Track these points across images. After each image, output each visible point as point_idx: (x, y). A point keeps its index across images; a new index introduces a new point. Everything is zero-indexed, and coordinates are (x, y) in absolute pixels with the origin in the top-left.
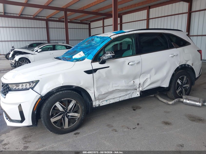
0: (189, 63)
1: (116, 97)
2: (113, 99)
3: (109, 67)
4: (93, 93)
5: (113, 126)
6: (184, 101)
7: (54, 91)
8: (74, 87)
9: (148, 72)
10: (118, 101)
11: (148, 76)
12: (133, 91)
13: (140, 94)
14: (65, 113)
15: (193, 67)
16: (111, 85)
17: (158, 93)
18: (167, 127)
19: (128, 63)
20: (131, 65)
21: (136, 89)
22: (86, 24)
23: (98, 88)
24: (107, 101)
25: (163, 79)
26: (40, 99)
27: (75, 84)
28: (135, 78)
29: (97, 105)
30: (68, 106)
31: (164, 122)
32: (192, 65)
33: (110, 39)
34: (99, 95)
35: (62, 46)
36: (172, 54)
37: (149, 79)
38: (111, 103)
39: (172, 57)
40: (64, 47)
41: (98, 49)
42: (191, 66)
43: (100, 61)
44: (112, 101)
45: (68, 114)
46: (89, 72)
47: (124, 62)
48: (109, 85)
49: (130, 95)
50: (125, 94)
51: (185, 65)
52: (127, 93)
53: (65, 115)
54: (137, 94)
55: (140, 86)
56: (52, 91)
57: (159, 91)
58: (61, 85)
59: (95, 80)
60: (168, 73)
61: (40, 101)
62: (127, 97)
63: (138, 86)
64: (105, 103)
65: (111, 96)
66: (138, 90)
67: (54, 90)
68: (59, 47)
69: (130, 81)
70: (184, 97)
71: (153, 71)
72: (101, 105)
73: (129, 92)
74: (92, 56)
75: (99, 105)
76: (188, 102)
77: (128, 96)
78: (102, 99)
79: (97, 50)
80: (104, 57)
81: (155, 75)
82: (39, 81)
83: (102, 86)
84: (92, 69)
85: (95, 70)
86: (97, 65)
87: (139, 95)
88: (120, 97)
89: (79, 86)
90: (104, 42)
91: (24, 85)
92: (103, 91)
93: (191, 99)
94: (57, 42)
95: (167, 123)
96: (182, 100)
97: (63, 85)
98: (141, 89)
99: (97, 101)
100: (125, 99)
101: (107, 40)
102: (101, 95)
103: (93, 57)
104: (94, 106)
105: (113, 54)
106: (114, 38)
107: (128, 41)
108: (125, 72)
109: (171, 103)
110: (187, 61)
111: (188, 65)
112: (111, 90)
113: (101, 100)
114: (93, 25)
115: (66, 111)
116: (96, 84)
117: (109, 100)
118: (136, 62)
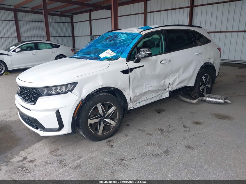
0: (211, 61)
1: (148, 98)
2: (146, 100)
3: (143, 66)
4: (129, 95)
5: (145, 130)
6: (207, 99)
7: (94, 94)
8: (113, 88)
9: (177, 71)
10: (150, 102)
11: (177, 75)
12: (162, 92)
13: (169, 94)
14: (102, 118)
15: (214, 65)
16: (145, 86)
17: (182, 93)
18: (198, 126)
19: (160, 62)
20: (163, 63)
21: (166, 90)
22: (68, 16)
23: (133, 90)
24: (140, 103)
25: (190, 78)
26: (81, 103)
27: (113, 85)
28: (166, 77)
29: (131, 108)
30: (108, 111)
31: (195, 122)
32: (214, 63)
33: (141, 36)
34: (134, 96)
35: (47, 44)
36: (197, 52)
37: (178, 79)
38: (144, 104)
39: (197, 55)
40: (48, 46)
41: (131, 46)
42: (212, 64)
43: (135, 60)
44: (145, 103)
45: (105, 119)
46: (125, 72)
47: (157, 60)
48: (142, 86)
49: (160, 96)
50: (156, 95)
51: (208, 63)
52: (157, 94)
53: (102, 120)
54: (166, 95)
55: (170, 86)
56: (92, 93)
57: (182, 92)
58: (101, 87)
59: (131, 80)
60: (194, 72)
61: (81, 105)
62: (157, 99)
63: (167, 86)
64: (138, 105)
65: (143, 98)
66: (167, 90)
67: (94, 92)
68: (43, 46)
69: (161, 81)
70: (206, 95)
71: (181, 70)
72: (135, 107)
73: (159, 93)
74: (126, 54)
75: (133, 107)
76: (211, 99)
77: (158, 97)
78: (136, 101)
79: (130, 48)
80: (140, 55)
81: (183, 73)
82: (77, 83)
83: (137, 87)
84: (128, 69)
85: (131, 70)
86: (132, 64)
87: (168, 96)
88: (152, 98)
89: (117, 87)
90: (136, 38)
91: (59, 88)
92: (138, 92)
93: (214, 97)
94: (39, 39)
95: (197, 123)
96: (204, 98)
97: (102, 87)
98: (170, 89)
99: (132, 104)
100: (156, 100)
101: (138, 37)
102: (136, 96)
103: (127, 56)
104: (128, 109)
105: (150, 52)
106: (144, 34)
107: (156, 38)
108: (157, 71)
109: (194, 102)
110: (210, 59)
111: (211, 63)
112: (144, 91)
113: (135, 103)
114: (76, 18)
115: (104, 115)
116: (131, 84)
117: (142, 101)
118: (168, 60)
